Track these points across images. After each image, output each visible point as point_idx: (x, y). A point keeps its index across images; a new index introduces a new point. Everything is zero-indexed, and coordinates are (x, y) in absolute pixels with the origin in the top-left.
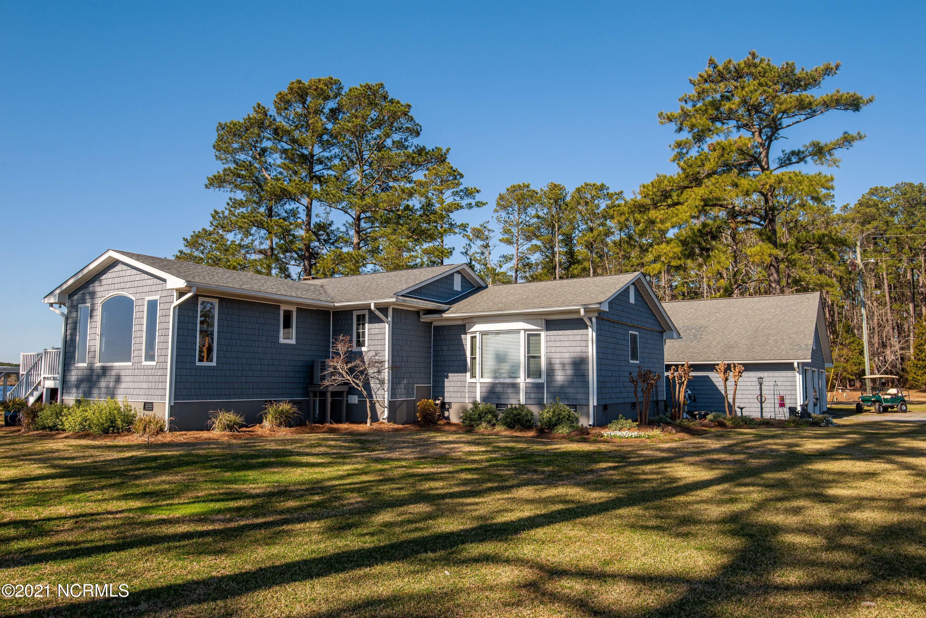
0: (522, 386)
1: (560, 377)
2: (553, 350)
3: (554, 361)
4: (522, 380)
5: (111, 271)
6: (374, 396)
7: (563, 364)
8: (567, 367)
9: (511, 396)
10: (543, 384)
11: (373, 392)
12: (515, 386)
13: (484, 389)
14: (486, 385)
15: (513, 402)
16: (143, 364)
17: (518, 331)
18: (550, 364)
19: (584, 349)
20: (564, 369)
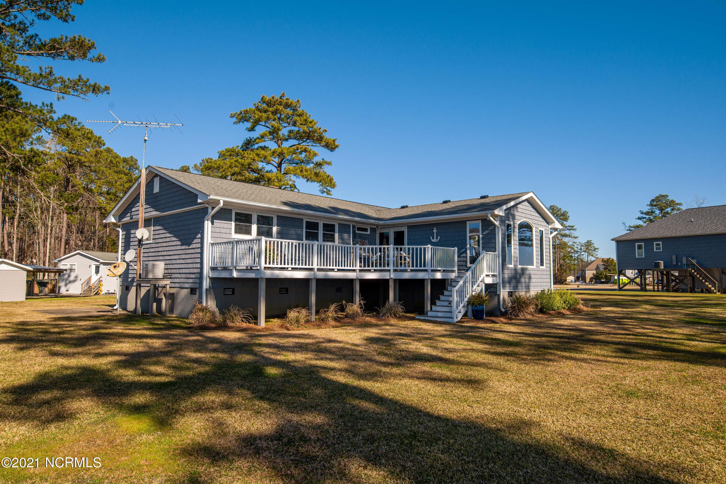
16: (540, 267)
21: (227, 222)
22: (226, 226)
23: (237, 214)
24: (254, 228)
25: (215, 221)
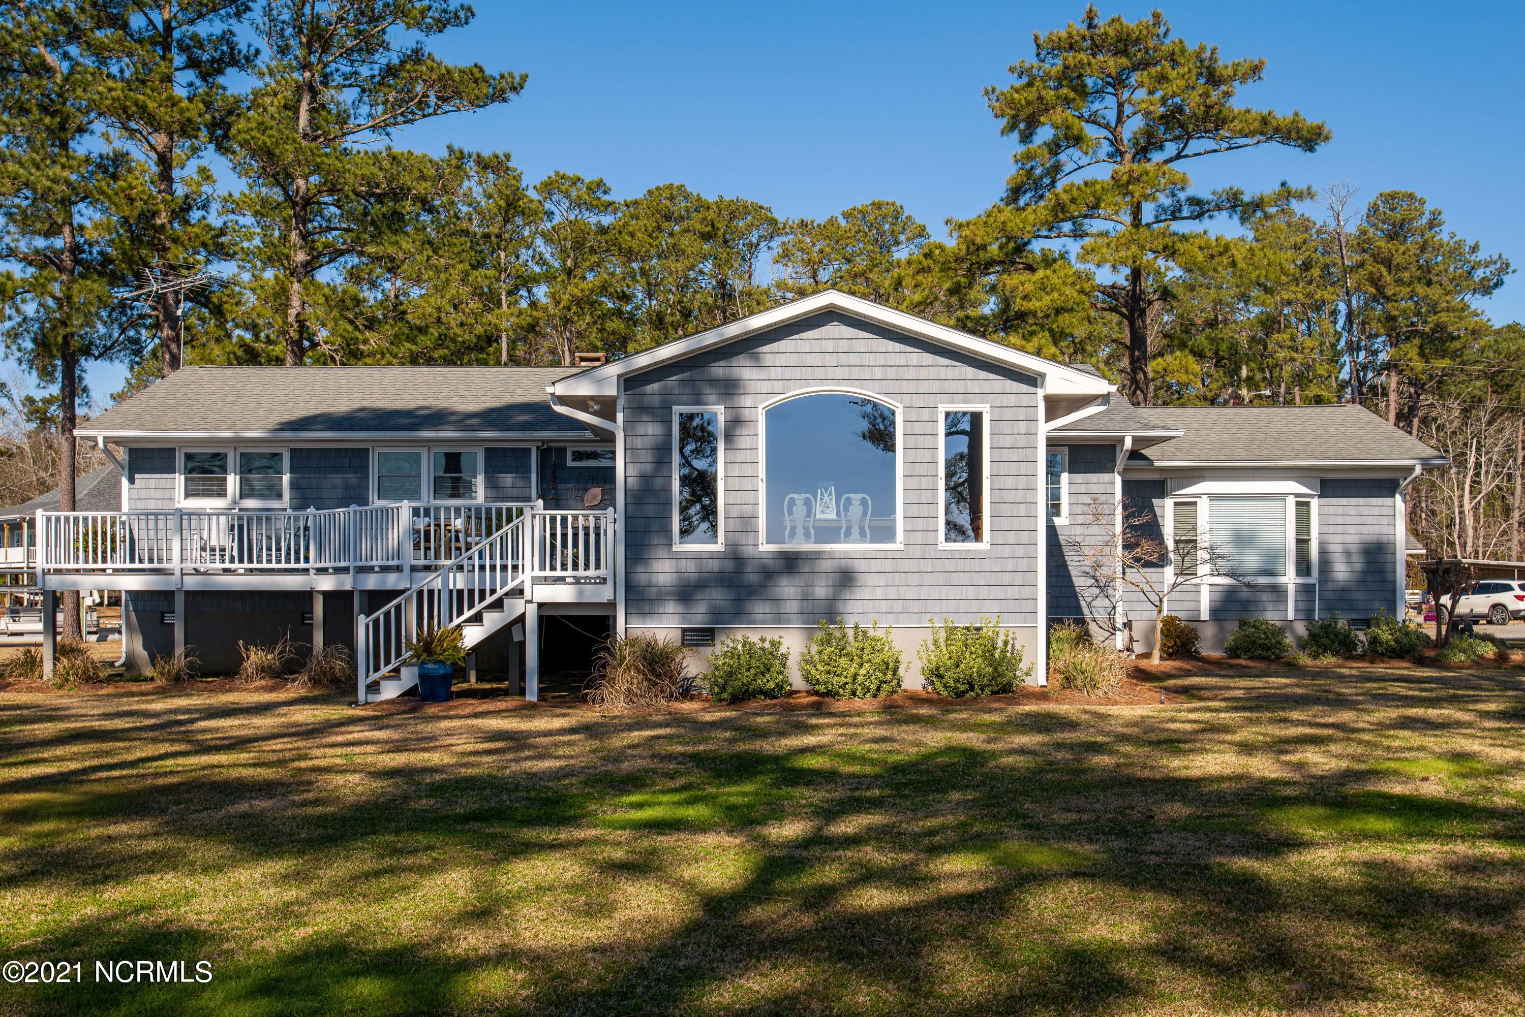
0: (1291, 589)
1: (1341, 572)
2: (1331, 529)
3: (1333, 548)
4: (1290, 579)
5: (804, 335)
6: (1086, 610)
7: (1347, 553)
8: (1355, 558)
9: (1270, 607)
10: (1314, 585)
11: (1083, 603)
12: (1278, 592)
13: (1217, 596)
14: (1220, 589)
15: (1272, 616)
16: (940, 547)
17: (1282, 497)
18: (1324, 552)
19: (1390, 530)
20: (1349, 562)
21: (165, 476)
22: (162, 484)
23: (189, 457)
24: (233, 482)
25: (136, 476)
